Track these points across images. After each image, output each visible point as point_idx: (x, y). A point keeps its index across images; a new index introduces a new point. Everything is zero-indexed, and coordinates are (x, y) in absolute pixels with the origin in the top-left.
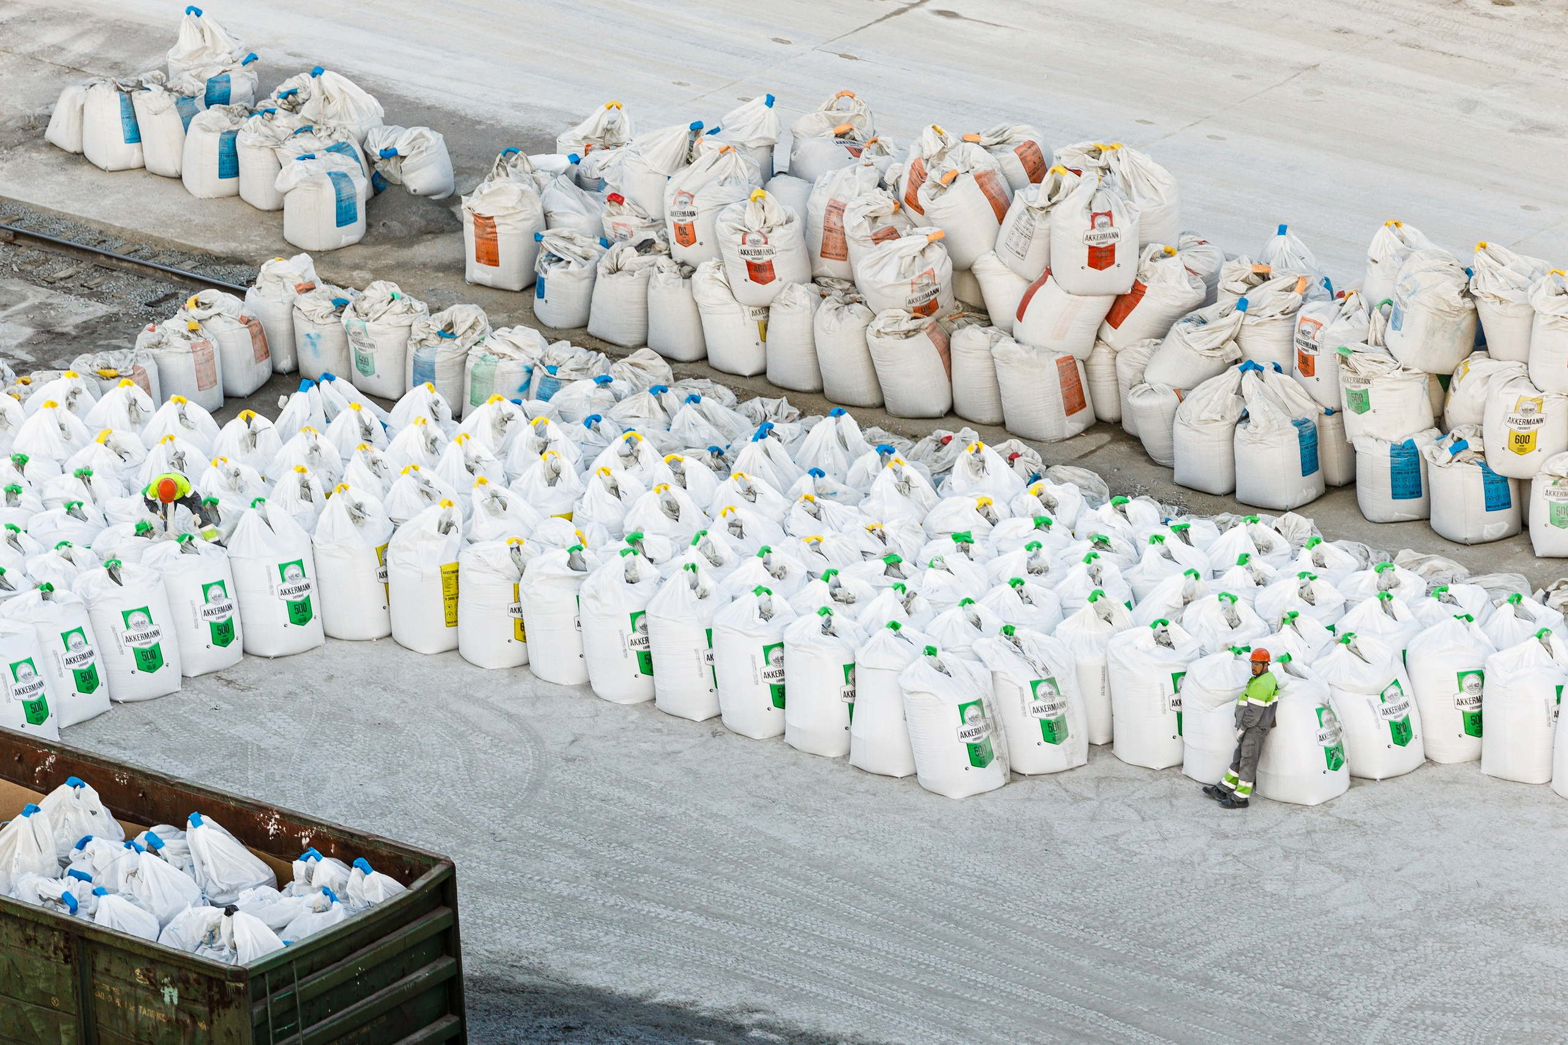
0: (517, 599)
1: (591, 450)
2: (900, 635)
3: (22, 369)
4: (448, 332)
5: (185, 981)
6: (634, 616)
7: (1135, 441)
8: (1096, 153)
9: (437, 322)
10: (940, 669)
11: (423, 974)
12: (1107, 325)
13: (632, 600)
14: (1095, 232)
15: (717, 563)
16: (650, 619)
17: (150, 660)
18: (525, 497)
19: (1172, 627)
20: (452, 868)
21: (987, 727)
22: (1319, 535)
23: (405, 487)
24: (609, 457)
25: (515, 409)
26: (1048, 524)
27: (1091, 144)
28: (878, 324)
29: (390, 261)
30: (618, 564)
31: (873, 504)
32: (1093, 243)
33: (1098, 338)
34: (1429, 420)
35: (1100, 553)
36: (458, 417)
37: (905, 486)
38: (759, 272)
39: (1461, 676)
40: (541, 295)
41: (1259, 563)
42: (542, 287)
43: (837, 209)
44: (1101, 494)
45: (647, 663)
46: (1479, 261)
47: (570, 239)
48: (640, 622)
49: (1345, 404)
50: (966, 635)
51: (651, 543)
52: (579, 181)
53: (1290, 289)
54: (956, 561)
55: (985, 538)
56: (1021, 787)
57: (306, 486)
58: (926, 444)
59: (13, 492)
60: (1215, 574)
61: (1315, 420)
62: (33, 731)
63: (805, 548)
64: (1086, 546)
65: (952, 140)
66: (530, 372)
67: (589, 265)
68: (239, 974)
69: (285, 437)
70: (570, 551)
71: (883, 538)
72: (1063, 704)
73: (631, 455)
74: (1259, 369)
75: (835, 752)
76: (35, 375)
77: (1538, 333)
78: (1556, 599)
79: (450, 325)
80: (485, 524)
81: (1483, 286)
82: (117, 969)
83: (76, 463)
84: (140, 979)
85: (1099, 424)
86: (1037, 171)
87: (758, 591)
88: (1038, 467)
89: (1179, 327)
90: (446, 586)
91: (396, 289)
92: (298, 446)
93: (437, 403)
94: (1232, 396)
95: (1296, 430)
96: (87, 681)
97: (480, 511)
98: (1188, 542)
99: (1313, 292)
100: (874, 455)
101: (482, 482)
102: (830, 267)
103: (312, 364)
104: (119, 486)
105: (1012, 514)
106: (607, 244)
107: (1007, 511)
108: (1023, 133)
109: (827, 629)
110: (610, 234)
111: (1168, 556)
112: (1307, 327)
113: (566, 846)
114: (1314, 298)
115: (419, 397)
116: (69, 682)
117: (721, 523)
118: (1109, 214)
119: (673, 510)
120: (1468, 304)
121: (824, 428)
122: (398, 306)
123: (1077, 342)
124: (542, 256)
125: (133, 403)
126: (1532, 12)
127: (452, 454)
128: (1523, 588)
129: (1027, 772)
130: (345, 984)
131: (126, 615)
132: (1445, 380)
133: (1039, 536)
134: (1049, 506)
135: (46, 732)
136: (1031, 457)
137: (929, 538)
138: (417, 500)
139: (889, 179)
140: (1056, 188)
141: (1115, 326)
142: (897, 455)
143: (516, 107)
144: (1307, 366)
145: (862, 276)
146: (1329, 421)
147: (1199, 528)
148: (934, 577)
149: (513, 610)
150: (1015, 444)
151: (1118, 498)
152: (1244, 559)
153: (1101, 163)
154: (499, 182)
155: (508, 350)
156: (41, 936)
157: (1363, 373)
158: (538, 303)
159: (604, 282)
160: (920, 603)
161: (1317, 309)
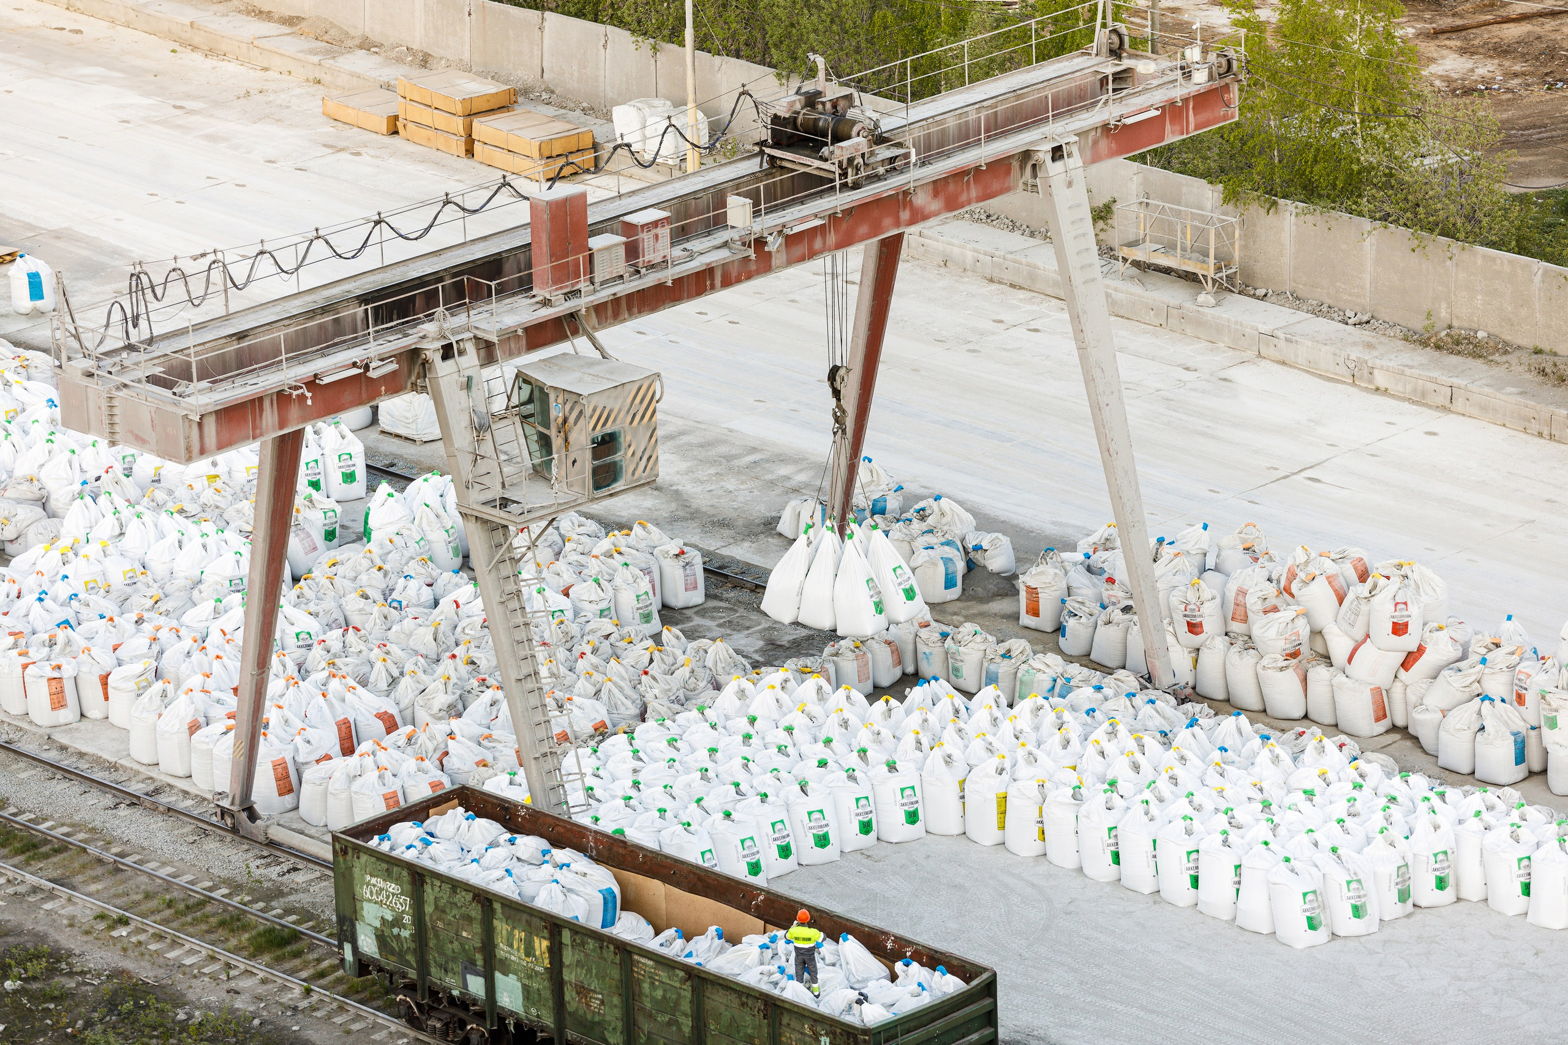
0: (1041, 816)
1: (1089, 729)
2: (1269, 849)
3: (756, 665)
4: (1007, 655)
5: (834, 1034)
6: (1110, 829)
7: (1415, 739)
8: (1400, 566)
9: (1002, 649)
10: (1292, 871)
11: (975, 1037)
12: (1402, 669)
13: (1110, 819)
14: (1397, 614)
15: (1161, 800)
16: (1119, 832)
17: (822, 841)
18: (1049, 755)
20: (995, 975)
21: (1319, 907)
22: (1524, 802)
23: (977, 745)
24: (1100, 734)
25: (1045, 702)
26: (1361, 787)
27: (1396, 561)
28: (1265, 662)
29: (975, 611)
30: (1102, 798)
31: (1256, 770)
32: (1395, 620)
33: (1396, 677)
35: (1391, 806)
36: (1011, 706)
37: (1276, 759)
38: (1194, 628)
40: (1063, 636)
41: (1486, 816)
42: (1064, 630)
43: (1242, 592)
44: (1394, 770)
45: (1117, 858)
47: (1082, 603)
48: (1113, 833)
49: (1542, 724)
50: (1309, 851)
51: (1122, 786)
52: (1089, 569)
53: (1513, 653)
54: (1305, 806)
55: (1323, 794)
56: (1338, 943)
57: (919, 742)
58: (1290, 735)
59: (747, 737)
61: (1524, 732)
62: (752, 880)
63: (1214, 793)
64: (1383, 801)
65: (1313, 555)
66: (1055, 681)
67: (1093, 619)
68: (866, 1031)
69: (908, 713)
70: (1074, 789)
71: (1261, 790)
72: (1365, 895)
73: (1113, 733)
74: (1492, 700)
75: (1226, 916)
76: (763, 669)
79: (1009, 651)
80: (1024, 770)
82: (794, 1024)
83: (785, 722)
84: (807, 1031)
85: (1394, 728)
86: (1363, 577)
87: (1185, 818)
88: (1356, 752)
89: (1445, 673)
90: (999, 806)
91: (978, 628)
92: (916, 718)
93: (998, 697)
94: (1475, 715)
95: (1513, 738)
96: (785, 852)
97: (1021, 762)
98: (1444, 802)
99: (1526, 655)
100: (1258, 741)
101: (1023, 745)
102: (1236, 627)
103: (926, 669)
104: (809, 738)
105: (1340, 780)
106: (1104, 607)
107: (1336, 777)
108: (1355, 552)
109: (1225, 842)
110: (1106, 601)
111: (1432, 809)
112: (1522, 677)
113: (1063, 964)
114: (1527, 659)
115: (988, 693)
116: (774, 852)
117: (1165, 776)
118: (1405, 603)
119: (1136, 768)
121: (1229, 723)
122: (978, 638)
123: (1383, 678)
124: (1065, 612)
125: (820, 689)
127: (1006, 728)
129: (1342, 934)
130: (928, 1040)
131: (810, 813)
133: (1355, 794)
134: (1361, 776)
135: (759, 881)
136: (1352, 747)
137: (1289, 792)
138: (984, 754)
139: (1274, 577)
140: (1375, 586)
141: (1407, 670)
142: (1272, 741)
143: (1054, 523)
144: (1520, 699)
145: (1256, 632)
146: (1533, 733)
147: (1452, 793)
148: (1291, 815)
149: (1039, 822)
150: (1343, 738)
151: (1404, 774)
152: (1478, 814)
153: (1402, 573)
154: (1041, 568)
155: (1042, 667)
156: (750, 1002)
157: (1554, 705)
158: (1061, 640)
159: (1101, 629)
160: (1281, 831)
161: (1528, 666)
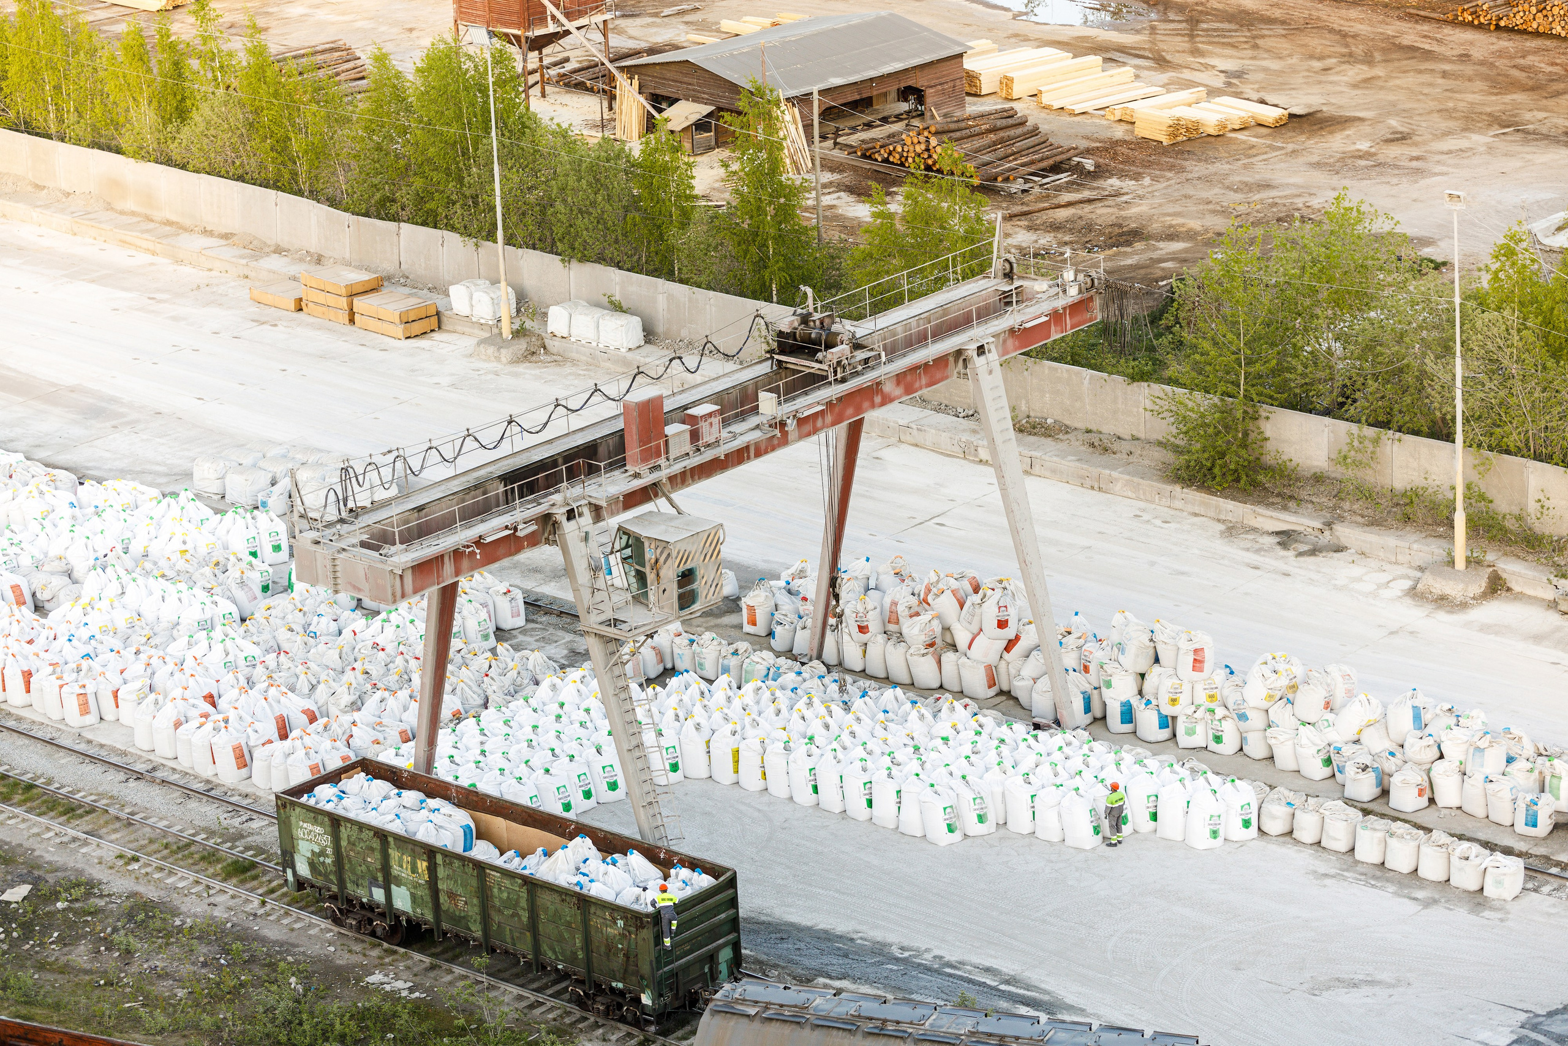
0: (763, 763)
1: (793, 702)
2: (919, 779)
3: (563, 667)
4: (736, 653)
5: (626, 918)
6: (811, 770)
7: (1016, 699)
8: (1001, 582)
9: (731, 649)
10: (936, 793)
11: (723, 916)
12: (1005, 652)
13: (810, 763)
14: (1000, 614)
15: (845, 748)
16: (817, 771)
17: (613, 786)
18: (767, 721)
19: (1031, 776)
20: (735, 873)
21: (955, 816)
22: (1091, 739)
23: (717, 716)
24: (801, 705)
25: (763, 685)
26: (980, 733)
27: (999, 578)
28: (911, 651)
29: (712, 624)
30: (803, 749)
31: (908, 724)
32: (999, 619)
33: (1001, 657)
34: (1136, 692)
35: (1001, 745)
36: (739, 688)
37: (922, 717)
38: (863, 629)
39: (1149, 797)
40: (773, 638)
41: (1066, 750)
42: (774, 634)
43: (895, 604)
44: (1002, 721)
45: (816, 789)
46: (1157, 627)
47: (786, 616)
48: (813, 772)
49: (1102, 685)
50: (946, 779)
51: (818, 740)
52: (789, 592)
53: (1080, 638)
54: (943, 748)
55: (955, 739)
56: (969, 841)
57: (677, 716)
58: (931, 700)
60: (1048, 754)
61: (1090, 691)
62: (565, 815)
63: (881, 742)
64: (996, 743)
65: (942, 576)
66: (769, 669)
67: (793, 626)
68: (647, 915)
69: (669, 695)
70: (785, 743)
71: (913, 738)
72: (986, 808)
73: (810, 704)
74: (1067, 670)
75: (892, 826)
76: (568, 669)
77: (1180, 657)
78: (1187, 766)
79: (737, 650)
80: (750, 732)
81: (1158, 637)
82: (599, 912)
83: (584, 706)
84: (608, 917)
85: (1001, 693)
86: (976, 589)
87: (861, 760)
88: (976, 710)
89: (1034, 653)
90: (734, 757)
91: (715, 635)
92: (673, 700)
93: (731, 682)
95: (1082, 696)
96: (588, 795)
97: (748, 726)
98: (1037, 742)
99: (1089, 639)
100: (909, 705)
101: (749, 715)
102: (892, 627)
103: (680, 665)
105: (966, 729)
106: (800, 617)
107: (963, 728)
108: (971, 573)
109: (890, 776)
110: (802, 613)
111: (1029, 747)
112: (1086, 653)
113: (782, 864)
114: (1089, 641)
115: (724, 680)
116: (581, 795)
117: (847, 732)
118: (1006, 607)
119: (827, 727)
120: (1152, 644)
121: (889, 693)
122: (715, 642)
123: (993, 659)
124: (774, 622)
126: (1178, 526)
127: (737, 703)
128: (1174, 762)
129: (971, 835)
130: (691, 920)
131: (604, 768)
132: (1143, 676)
133: (977, 738)
134: (980, 726)
135: (571, 815)
136: (973, 706)
137: (932, 739)
138: (722, 721)
139: (916, 592)
140: (985, 596)
141: (1008, 652)
142: (919, 704)
143: (765, 561)
144: (1086, 669)
145: (905, 631)
146: (1095, 692)
147: (1042, 736)
148: (934, 755)
149: (761, 767)
150: (967, 700)
151: (1009, 723)
152: (1061, 748)
153: (1003, 586)
154: (756, 592)
155: (760, 660)
156: (568, 899)
157: (1109, 672)
158: (772, 641)
159: (799, 633)
160: (927, 766)
161: (1091, 646)
